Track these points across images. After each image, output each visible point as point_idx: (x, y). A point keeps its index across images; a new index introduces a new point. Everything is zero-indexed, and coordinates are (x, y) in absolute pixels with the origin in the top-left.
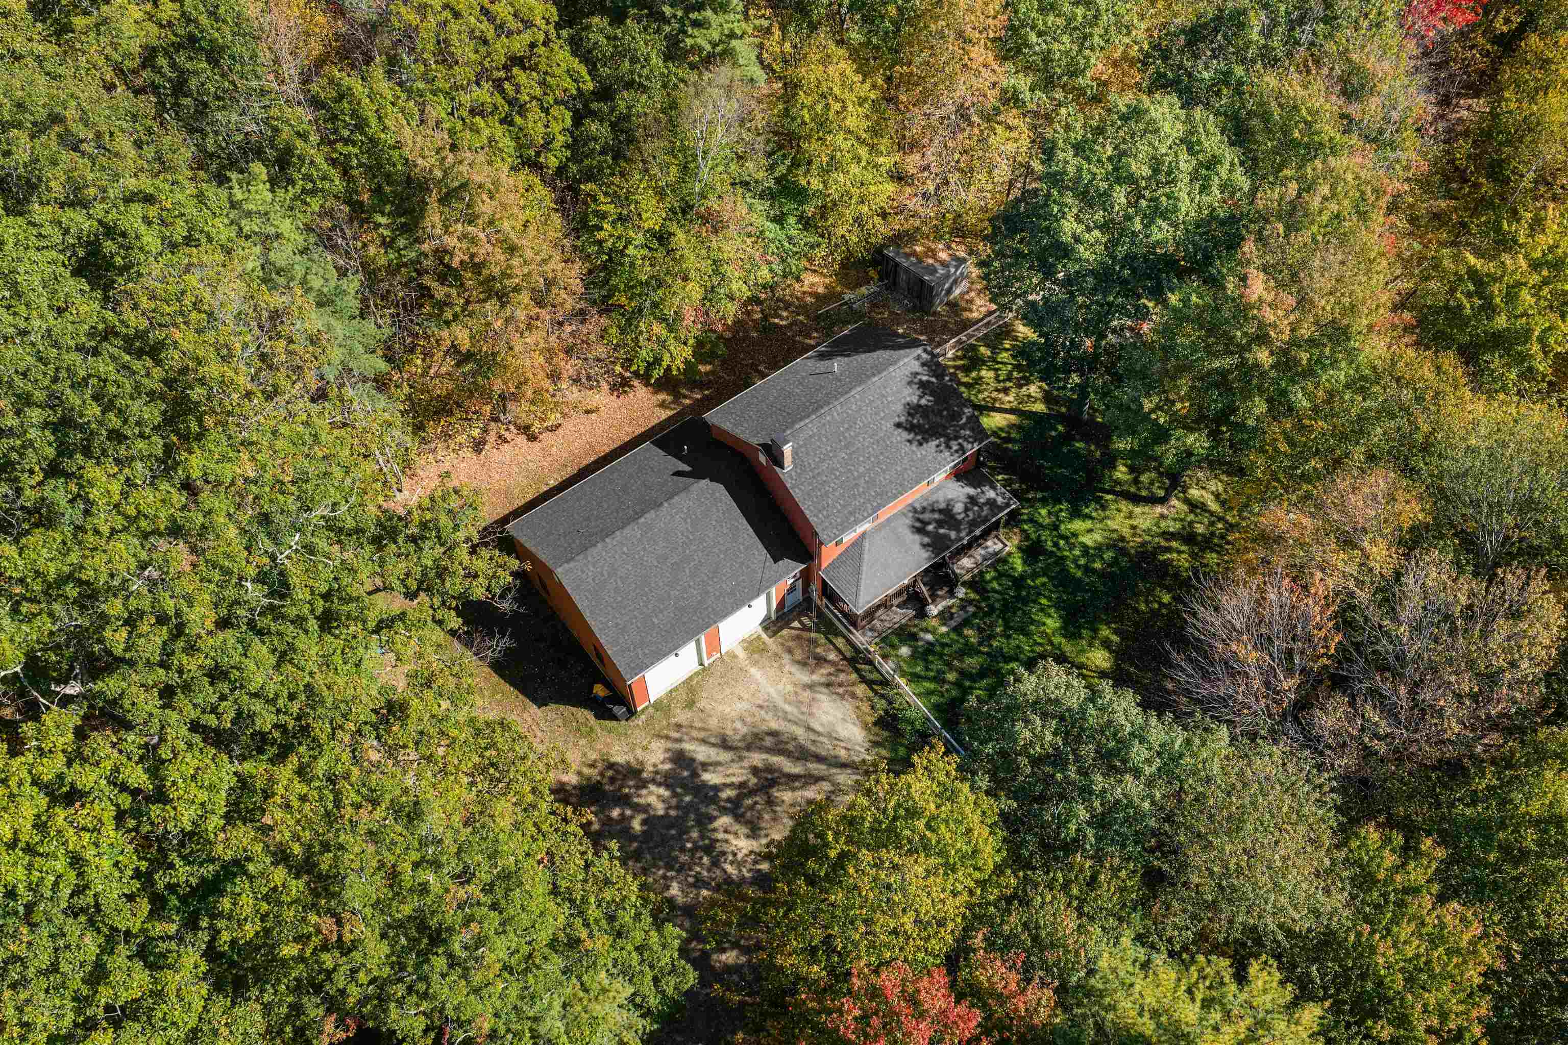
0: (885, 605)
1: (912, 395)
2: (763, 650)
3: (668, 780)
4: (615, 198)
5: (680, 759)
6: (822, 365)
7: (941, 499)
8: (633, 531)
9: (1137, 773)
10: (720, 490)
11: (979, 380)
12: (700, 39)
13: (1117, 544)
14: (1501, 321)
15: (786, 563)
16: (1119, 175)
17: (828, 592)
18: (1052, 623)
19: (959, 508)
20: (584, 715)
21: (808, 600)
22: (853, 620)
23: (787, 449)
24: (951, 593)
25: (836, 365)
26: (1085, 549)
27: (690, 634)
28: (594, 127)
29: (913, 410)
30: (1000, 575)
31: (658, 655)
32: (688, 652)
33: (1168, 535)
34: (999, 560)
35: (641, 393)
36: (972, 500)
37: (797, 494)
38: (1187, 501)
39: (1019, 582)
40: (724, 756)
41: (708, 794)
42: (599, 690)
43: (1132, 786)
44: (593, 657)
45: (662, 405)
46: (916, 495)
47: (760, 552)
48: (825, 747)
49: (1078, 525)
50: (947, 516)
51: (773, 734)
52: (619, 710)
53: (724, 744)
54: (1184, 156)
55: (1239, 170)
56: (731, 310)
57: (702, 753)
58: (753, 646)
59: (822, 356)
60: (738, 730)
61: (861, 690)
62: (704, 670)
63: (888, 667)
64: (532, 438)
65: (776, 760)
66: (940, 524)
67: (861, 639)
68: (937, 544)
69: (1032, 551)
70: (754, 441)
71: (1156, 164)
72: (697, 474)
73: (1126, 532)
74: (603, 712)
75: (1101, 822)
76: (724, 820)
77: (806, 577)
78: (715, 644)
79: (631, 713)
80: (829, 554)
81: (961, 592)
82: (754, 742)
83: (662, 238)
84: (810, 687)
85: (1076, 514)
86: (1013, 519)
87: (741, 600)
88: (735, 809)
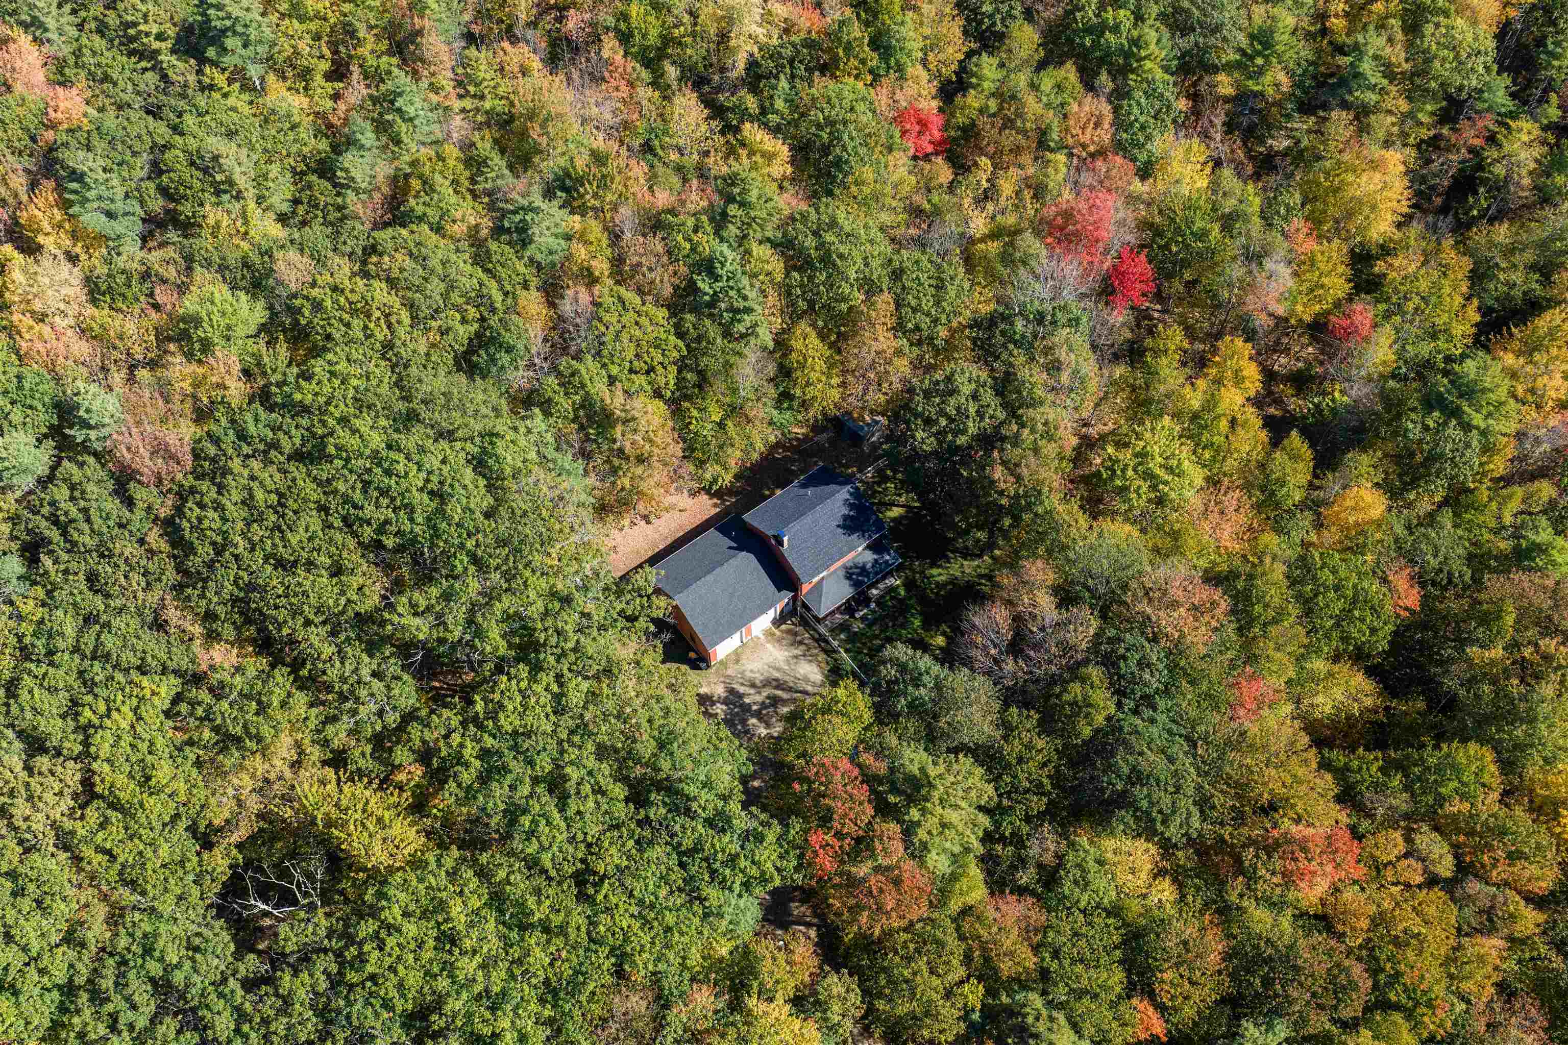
0: (832, 613)
1: (845, 511)
2: (773, 634)
3: (725, 702)
4: (700, 410)
5: (732, 691)
6: (802, 491)
7: (860, 560)
8: (710, 578)
9: (925, 686)
10: (751, 557)
11: (886, 489)
12: (741, 328)
13: (953, 581)
14: (1118, 483)
15: (784, 592)
16: (942, 413)
17: (805, 606)
18: (917, 623)
19: (869, 566)
20: (684, 668)
21: (795, 609)
22: (818, 620)
23: (786, 539)
24: (868, 606)
25: (809, 492)
26: (937, 583)
27: (738, 628)
28: (689, 376)
29: (846, 518)
30: (892, 598)
31: (722, 639)
32: (736, 637)
33: (981, 576)
34: (892, 589)
35: (704, 498)
36: (876, 561)
37: (790, 560)
38: (992, 557)
39: (901, 601)
40: (752, 691)
41: (746, 708)
42: (692, 655)
43: (922, 691)
44: (688, 638)
45: (715, 505)
46: (848, 559)
47: (772, 588)
48: (802, 686)
49: (935, 571)
50: (863, 570)
51: (776, 680)
52: (703, 665)
53: (753, 685)
54: (971, 403)
55: (999, 409)
56: (755, 456)
57: (742, 689)
58: (769, 634)
59: (804, 486)
60: (758, 678)
61: (822, 657)
62: (743, 645)
63: (835, 643)
64: (648, 523)
65: (779, 693)
66: (859, 574)
67: (822, 630)
68: (856, 584)
69: (909, 584)
70: (770, 533)
71: (958, 409)
72: (740, 548)
73: (958, 574)
74: (695, 666)
75: (910, 705)
76: (753, 721)
77: (795, 599)
78: (749, 632)
79: (708, 666)
80: (806, 588)
81: (873, 605)
82: (767, 683)
83: (721, 425)
84: (796, 657)
85: (934, 565)
86: (900, 568)
87: (764, 611)
88: (758, 715)
